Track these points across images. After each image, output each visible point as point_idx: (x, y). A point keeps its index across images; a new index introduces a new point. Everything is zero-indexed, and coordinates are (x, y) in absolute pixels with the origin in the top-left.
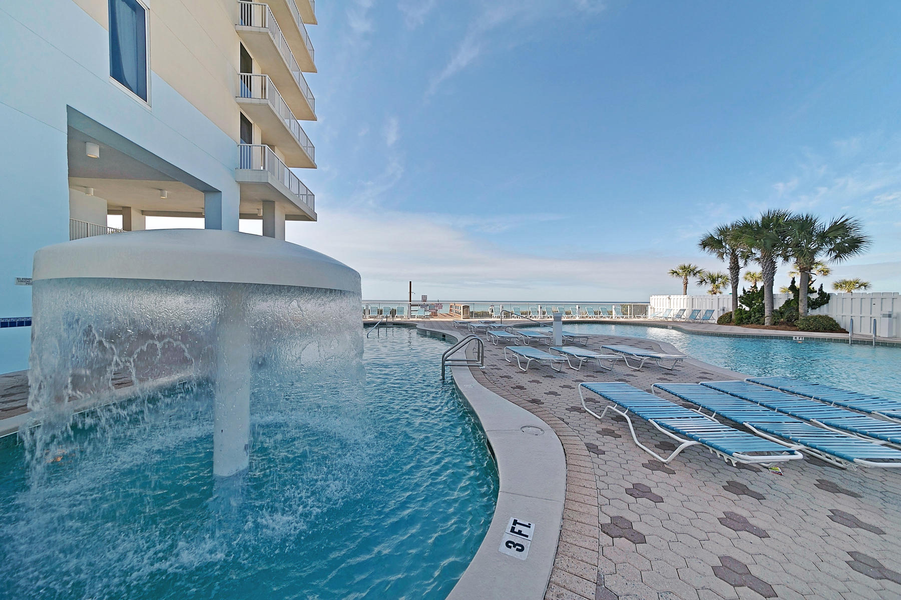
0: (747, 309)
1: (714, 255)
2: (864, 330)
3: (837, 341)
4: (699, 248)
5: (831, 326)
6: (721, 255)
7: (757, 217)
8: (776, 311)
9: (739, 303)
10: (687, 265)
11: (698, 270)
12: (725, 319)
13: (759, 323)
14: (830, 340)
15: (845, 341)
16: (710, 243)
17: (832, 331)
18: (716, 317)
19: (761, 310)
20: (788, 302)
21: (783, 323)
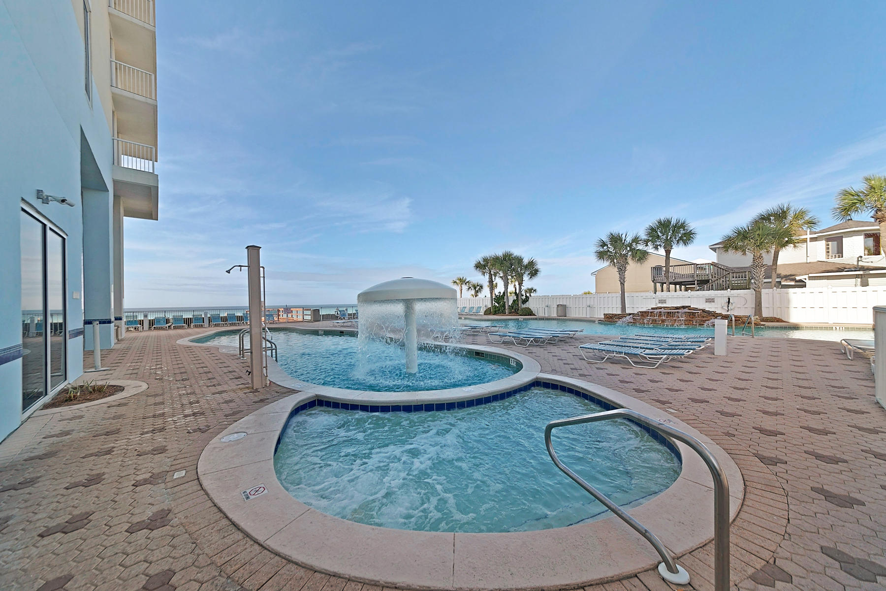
0: (498, 305)
1: (480, 274)
2: (541, 314)
3: (532, 319)
4: (473, 269)
5: (529, 312)
6: (484, 274)
7: (500, 253)
8: (509, 306)
9: (494, 302)
10: (461, 278)
11: (467, 281)
12: (488, 312)
13: (504, 313)
14: (529, 319)
15: (536, 319)
16: (478, 266)
17: (531, 315)
18: (482, 312)
19: (504, 306)
20: (514, 301)
21: (513, 312)
